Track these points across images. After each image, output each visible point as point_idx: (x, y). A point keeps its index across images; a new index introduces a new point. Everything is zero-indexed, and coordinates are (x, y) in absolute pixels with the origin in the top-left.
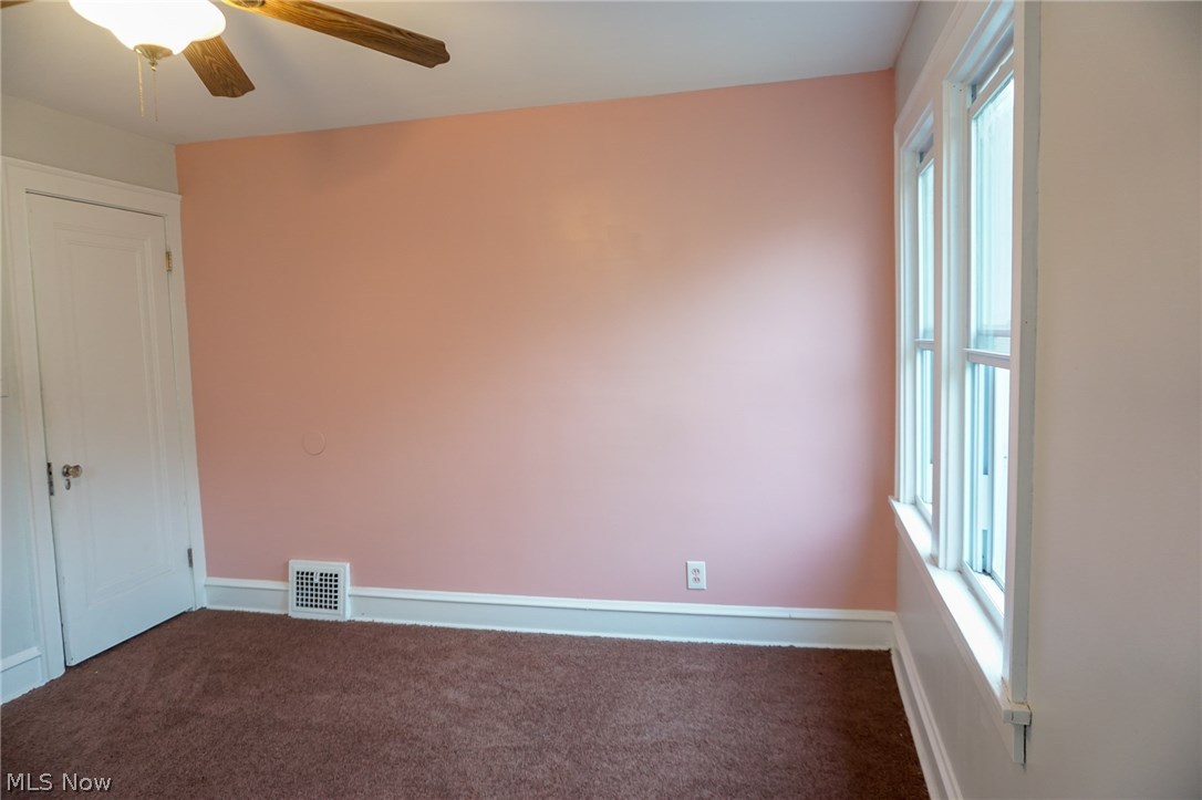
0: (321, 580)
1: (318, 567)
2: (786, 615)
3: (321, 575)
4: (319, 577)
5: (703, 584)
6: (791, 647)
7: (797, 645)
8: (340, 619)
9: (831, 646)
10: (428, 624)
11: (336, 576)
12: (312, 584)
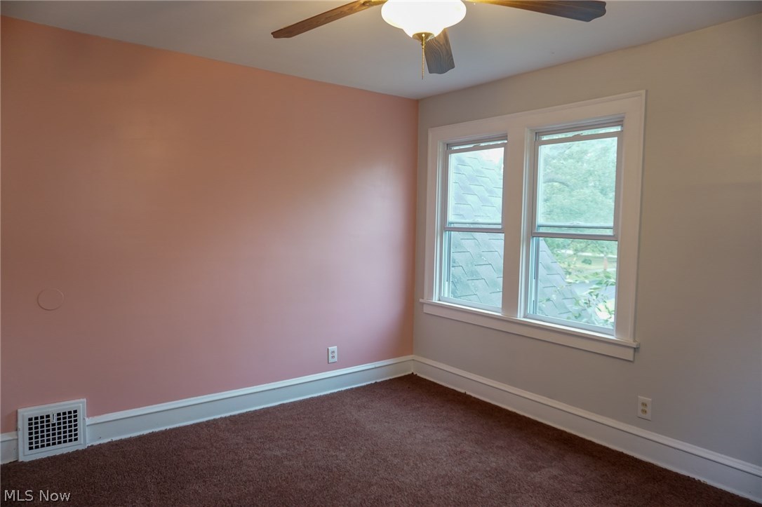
0: (59, 419)
1: (52, 409)
2: (373, 366)
3: (59, 414)
4: (56, 418)
5: (336, 359)
6: (376, 382)
7: (378, 381)
8: (81, 448)
9: (391, 378)
10: (163, 428)
11: (75, 412)
12: (48, 426)
